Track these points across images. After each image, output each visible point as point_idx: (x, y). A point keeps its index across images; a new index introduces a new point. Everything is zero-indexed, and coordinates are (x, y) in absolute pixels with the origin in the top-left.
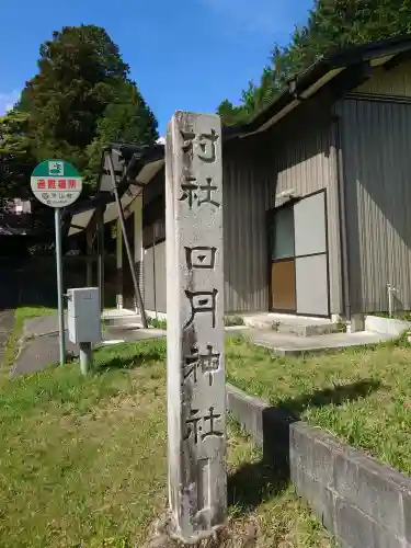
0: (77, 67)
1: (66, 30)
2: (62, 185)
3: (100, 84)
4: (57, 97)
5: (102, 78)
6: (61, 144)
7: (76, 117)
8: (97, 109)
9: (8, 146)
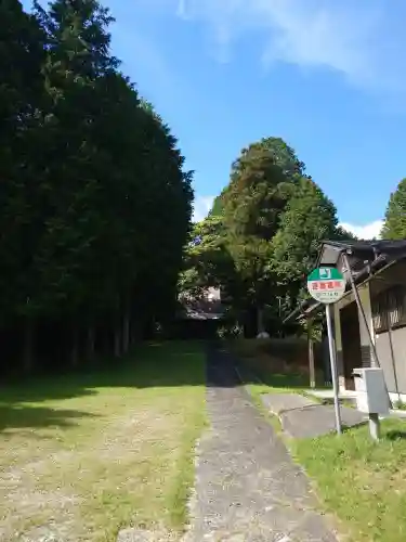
0: (261, 174)
1: (252, 147)
2: (330, 285)
3: (281, 184)
4: (246, 201)
5: (283, 178)
6: (251, 239)
7: (263, 214)
8: (280, 204)
9: (206, 246)
